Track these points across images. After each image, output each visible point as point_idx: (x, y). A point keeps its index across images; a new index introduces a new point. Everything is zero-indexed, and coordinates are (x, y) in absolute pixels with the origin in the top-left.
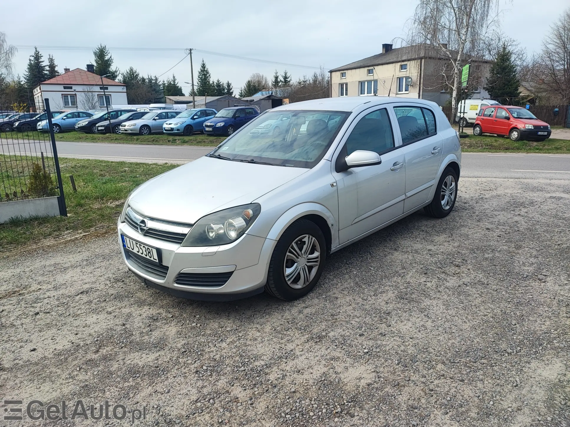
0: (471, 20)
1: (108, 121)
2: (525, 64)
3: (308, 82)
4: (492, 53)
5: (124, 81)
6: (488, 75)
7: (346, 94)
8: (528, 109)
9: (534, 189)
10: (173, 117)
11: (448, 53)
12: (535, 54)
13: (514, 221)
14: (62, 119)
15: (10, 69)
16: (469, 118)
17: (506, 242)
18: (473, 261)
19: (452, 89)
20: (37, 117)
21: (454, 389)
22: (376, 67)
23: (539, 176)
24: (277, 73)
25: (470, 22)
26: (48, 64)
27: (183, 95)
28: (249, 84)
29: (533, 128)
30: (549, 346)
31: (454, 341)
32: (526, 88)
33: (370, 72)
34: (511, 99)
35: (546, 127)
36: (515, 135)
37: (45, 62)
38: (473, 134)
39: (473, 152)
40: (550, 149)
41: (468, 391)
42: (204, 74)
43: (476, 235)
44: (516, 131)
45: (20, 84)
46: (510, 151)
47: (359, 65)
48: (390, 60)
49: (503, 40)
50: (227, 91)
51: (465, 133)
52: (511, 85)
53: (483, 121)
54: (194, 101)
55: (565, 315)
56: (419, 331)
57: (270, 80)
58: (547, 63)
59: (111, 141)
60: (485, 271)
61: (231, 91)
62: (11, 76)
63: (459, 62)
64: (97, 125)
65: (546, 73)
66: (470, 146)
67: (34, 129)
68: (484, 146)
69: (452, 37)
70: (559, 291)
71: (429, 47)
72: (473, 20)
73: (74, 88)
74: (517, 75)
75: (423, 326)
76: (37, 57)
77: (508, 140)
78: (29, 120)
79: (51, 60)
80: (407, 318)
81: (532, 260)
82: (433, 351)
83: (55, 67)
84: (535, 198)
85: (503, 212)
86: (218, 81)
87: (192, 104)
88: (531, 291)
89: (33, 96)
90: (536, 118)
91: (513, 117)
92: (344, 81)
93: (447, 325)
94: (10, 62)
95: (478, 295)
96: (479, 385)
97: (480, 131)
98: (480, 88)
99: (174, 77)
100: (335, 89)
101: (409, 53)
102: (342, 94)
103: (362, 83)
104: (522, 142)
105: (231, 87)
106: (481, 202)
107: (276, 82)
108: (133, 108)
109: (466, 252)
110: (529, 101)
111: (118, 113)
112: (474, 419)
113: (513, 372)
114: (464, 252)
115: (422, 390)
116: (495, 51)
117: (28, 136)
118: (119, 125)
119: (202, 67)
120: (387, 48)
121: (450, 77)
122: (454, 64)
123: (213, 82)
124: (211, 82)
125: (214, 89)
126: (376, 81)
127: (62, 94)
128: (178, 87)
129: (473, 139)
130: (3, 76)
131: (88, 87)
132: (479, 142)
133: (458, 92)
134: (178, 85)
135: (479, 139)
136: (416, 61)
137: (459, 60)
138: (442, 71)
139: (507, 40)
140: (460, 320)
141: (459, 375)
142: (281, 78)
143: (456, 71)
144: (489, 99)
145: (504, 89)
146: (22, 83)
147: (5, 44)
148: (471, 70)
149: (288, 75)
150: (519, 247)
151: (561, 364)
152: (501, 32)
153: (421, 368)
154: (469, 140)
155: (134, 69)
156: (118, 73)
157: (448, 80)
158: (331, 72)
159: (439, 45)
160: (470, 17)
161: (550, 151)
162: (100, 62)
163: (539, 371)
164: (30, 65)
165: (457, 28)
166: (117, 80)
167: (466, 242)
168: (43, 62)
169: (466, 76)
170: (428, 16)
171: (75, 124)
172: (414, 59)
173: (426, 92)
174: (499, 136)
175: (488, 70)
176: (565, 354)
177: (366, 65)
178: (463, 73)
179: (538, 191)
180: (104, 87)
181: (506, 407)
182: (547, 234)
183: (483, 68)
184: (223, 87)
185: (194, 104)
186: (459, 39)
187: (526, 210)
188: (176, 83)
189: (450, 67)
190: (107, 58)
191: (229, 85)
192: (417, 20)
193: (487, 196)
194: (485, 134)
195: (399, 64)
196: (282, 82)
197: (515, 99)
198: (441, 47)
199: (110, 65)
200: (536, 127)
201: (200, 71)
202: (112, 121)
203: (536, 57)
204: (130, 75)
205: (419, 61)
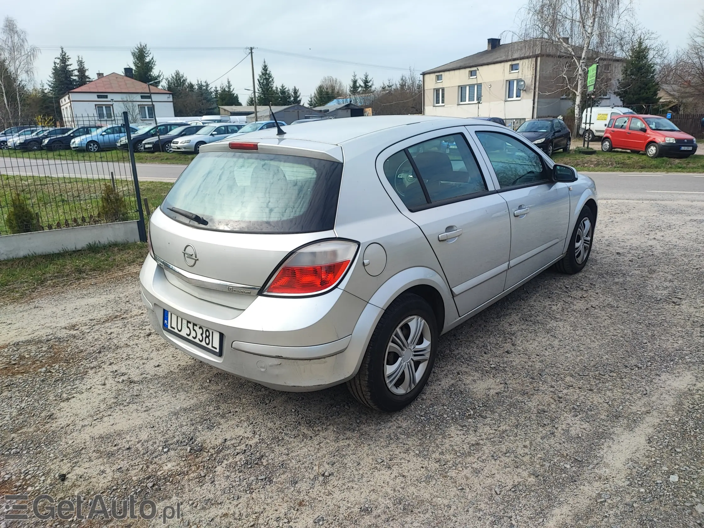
0: (599, 9)
1: (157, 137)
2: (666, 62)
3: (394, 87)
4: (624, 48)
5: (169, 88)
6: (620, 76)
7: (443, 102)
8: (669, 119)
9: (673, 212)
10: (234, 131)
11: (570, 49)
12: (679, 49)
13: (647, 245)
14: (101, 135)
15: (32, 75)
16: (597, 131)
17: (639, 266)
18: (602, 286)
19: (575, 95)
20: (69, 133)
21: (583, 397)
22: (480, 68)
23: (680, 197)
24: (355, 76)
25: (597, 10)
26: (77, 67)
27: (240, 104)
28: (321, 90)
29: (675, 142)
30: (680, 361)
31: (582, 357)
32: (667, 92)
33: (472, 74)
34: (649, 106)
35: (691, 141)
36: (652, 150)
37: (73, 66)
38: (601, 149)
39: (601, 171)
40: (695, 168)
41: (596, 399)
42: (266, 78)
43: (605, 260)
44: (654, 146)
45: (44, 92)
46: (646, 170)
47: (458, 65)
48: (498, 58)
49: (639, 32)
50: (294, 99)
51: (591, 149)
52: (649, 89)
53: (613, 133)
54: (256, 112)
55: (699, 334)
56: (546, 349)
57: (347, 85)
58: (694, 61)
59: (162, 161)
60: (615, 295)
61: (299, 99)
62: (33, 82)
63: (584, 61)
64: (144, 142)
65: (693, 73)
66: (597, 165)
67: (68, 147)
68: (615, 165)
69: (576, 29)
70: (694, 313)
71: (547, 42)
72: (602, 8)
73: (110, 97)
74: (656, 76)
75: (550, 345)
76: (64, 59)
77: (644, 157)
78: (61, 136)
79: (81, 63)
80: (533, 338)
81: (667, 284)
82: (561, 366)
83: (85, 71)
84: (673, 221)
85: (636, 236)
86: (283, 87)
87: (253, 115)
88: (664, 313)
89: (59, 107)
90: (678, 129)
91: (651, 128)
92: (439, 86)
93: (575, 344)
94: (32, 66)
95: (607, 318)
96: (609, 393)
97: (609, 145)
98: (610, 93)
99: (229, 82)
100: (429, 97)
101: (521, 49)
102: (438, 102)
103: (462, 88)
104: (661, 159)
105: (298, 93)
106: (610, 226)
107: (355, 87)
108: (184, 122)
109: (594, 277)
110: (671, 109)
111: (167, 128)
112: (604, 420)
113: (643, 383)
114: (591, 276)
115: (551, 397)
116: (629, 47)
117: (60, 155)
118: (170, 142)
119: (263, 69)
120: (494, 43)
121: (572, 79)
122: (577, 63)
123: (277, 88)
124: (274, 88)
125: (279, 97)
126: (479, 85)
127: (96, 105)
128: (234, 94)
129: (601, 156)
130: (23, 83)
131: (127, 95)
132: (609, 159)
133: (582, 98)
134: (233, 92)
135: (609, 156)
136: (530, 59)
137: (584, 58)
138: (563, 72)
139: (644, 32)
140: (588, 340)
141: (588, 386)
142: (360, 83)
143: (580, 72)
144: (621, 106)
145: (639, 94)
146: (46, 91)
147: (26, 44)
148: (599, 71)
149: (369, 79)
150: (652, 272)
151: (691, 376)
152: (637, 22)
153: (549, 380)
154: (597, 157)
155: (181, 73)
156: (161, 78)
157: (570, 83)
158: (424, 74)
159: (559, 39)
160: (597, 5)
161: (695, 170)
162: (139, 65)
163: (668, 382)
164: (55, 69)
165: (582, 18)
166: (160, 87)
167: (593, 267)
168: (70, 65)
169: (592, 78)
170: (546, 4)
171: (116, 141)
172: (528, 58)
173: (543, 98)
174: (633, 152)
175: (620, 70)
176: (697, 368)
177: (468, 65)
178: (589, 75)
179: (677, 213)
180: (146, 96)
181: (636, 411)
182: (684, 259)
183: (614, 68)
184: (289, 94)
185: (256, 115)
186: (584, 32)
187: (662, 234)
188: (231, 90)
189: (572, 67)
190: (147, 60)
191: (296, 92)
192: (532, 9)
193: (617, 220)
194: (616, 149)
195: (510, 63)
196: (362, 87)
197: (654, 106)
198: (561, 43)
199: (152, 68)
200: (678, 140)
201: (261, 74)
202: (162, 137)
203: (680, 54)
204: (176, 80)
205: (534, 59)
